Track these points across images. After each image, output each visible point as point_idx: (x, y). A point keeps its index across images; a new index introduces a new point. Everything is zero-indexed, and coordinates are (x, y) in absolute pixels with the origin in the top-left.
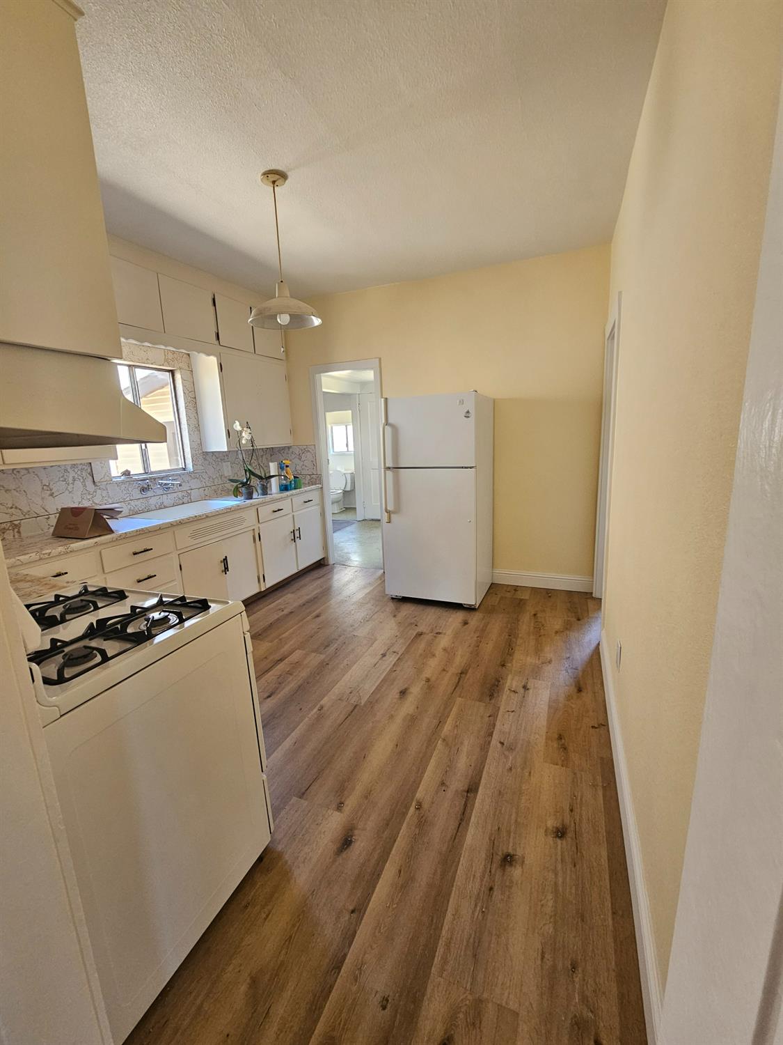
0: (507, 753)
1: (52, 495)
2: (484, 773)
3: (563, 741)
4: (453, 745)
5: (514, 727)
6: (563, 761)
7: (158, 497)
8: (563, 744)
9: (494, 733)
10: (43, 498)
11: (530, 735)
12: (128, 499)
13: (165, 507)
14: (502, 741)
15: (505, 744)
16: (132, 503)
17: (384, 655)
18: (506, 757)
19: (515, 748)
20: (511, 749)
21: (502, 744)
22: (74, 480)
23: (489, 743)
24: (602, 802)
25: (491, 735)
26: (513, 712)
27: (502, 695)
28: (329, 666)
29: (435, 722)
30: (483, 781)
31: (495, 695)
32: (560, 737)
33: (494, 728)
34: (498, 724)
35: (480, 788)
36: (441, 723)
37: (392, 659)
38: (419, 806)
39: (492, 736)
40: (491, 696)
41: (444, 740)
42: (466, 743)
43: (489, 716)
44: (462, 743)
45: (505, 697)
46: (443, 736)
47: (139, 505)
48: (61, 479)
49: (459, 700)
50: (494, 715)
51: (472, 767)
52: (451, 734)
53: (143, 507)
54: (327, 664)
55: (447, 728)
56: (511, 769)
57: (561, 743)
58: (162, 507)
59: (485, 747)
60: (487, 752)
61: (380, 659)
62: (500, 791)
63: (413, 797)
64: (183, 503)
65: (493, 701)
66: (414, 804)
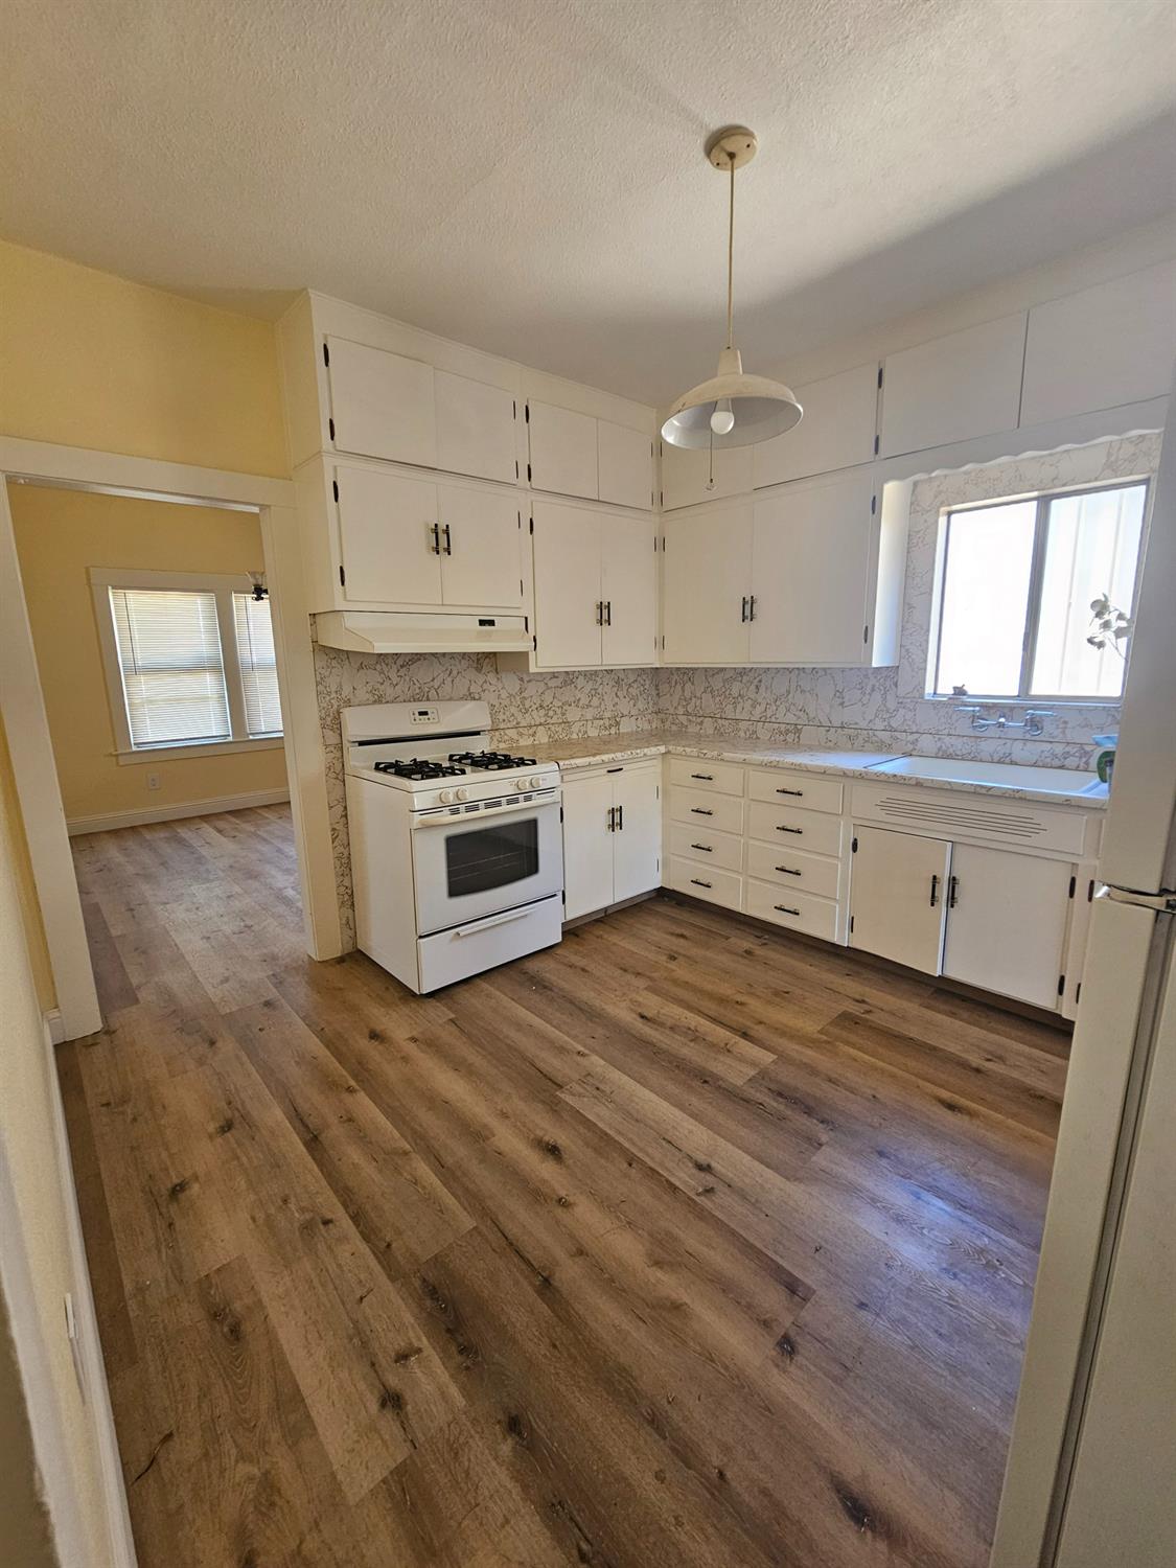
0: (308, 1216)
1: (842, 704)
2: (315, 1167)
3: (226, 1329)
4: (391, 1160)
5: (333, 1267)
6: (210, 1288)
7: (1004, 741)
8: (221, 1323)
9: (354, 1228)
10: (831, 707)
11: (293, 1280)
12: (946, 732)
13: (1012, 763)
14: (331, 1225)
15: (321, 1227)
16: (947, 740)
18: (302, 1210)
19: (301, 1233)
20: (306, 1228)
21: (326, 1222)
22: (873, 690)
23: (346, 1206)
24: (124, 1277)
25: (356, 1218)
26: (361, 1298)
27: (417, 1318)
29: (449, 1160)
30: (309, 1159)
31: (428, 1303)
32: (235, 1333)
33: (361, 1233)
34: (364, 1248)
35: (305, 1150)
36: (439, 1165)
38: (350, 1090)
39: (352, 1218)
40: (433, 1292)
41: (406, 1153)
42: (377, 1177)
43: (389, 1246)
44: (380, 1171)
45: (408, 1318)
46: (413, 1155)
47: (958, 745)
48: (858, 686)
49: (468, 1222)
50: (384, 1253)
51: (335, 1160)
52: (408, 1168)
53: (964, 752)
55: (423, 1170)
56: (285, 1201)
57: (230, 1320)
58: (1007, 760)
59: (346, 1195)
60: (336, 1192)
62: (279, 1167)
63: (364, 1089)
64: (1062, 767)
65: (417, 1283)
66: (357, 1087)
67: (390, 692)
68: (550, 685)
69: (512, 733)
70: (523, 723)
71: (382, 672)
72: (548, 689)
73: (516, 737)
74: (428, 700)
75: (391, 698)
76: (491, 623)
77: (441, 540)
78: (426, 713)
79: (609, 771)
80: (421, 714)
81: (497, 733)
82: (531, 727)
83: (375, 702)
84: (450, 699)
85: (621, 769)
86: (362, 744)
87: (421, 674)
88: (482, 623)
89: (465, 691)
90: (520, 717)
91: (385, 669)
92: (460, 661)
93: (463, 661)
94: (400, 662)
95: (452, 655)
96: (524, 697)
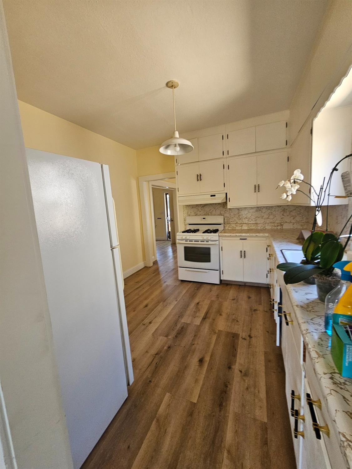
17: (150, 323)
28: (178, 316)
37: (147, 321)
54: (179, 317)
61: (152, 320)
67: (199, 213)
68: (250, 211)
69: (234, 225)
70: (239, 222)
71: (197, 209)
72: (249, 212)
73: (235, 226)
74: (208, 215)
75: (199, 214)
76: (214, 196)
77: (199, 178)
78: (205, 218)
79: (240, 239)
80: (203, 218)
81: (228, 225)
82: (241, 224)
83: (195, 215)
84: (215, 215)
85: (246, 239)
86: (190, 224)
87: (207, 209)
88: (211, 196)
89: (219, 213)
90: (238, 221)
91: (198, 208)
92: (218, 206)
93: (219, 205)
94: (202, 206)
95: (216, 204)
96: (240, 215)
